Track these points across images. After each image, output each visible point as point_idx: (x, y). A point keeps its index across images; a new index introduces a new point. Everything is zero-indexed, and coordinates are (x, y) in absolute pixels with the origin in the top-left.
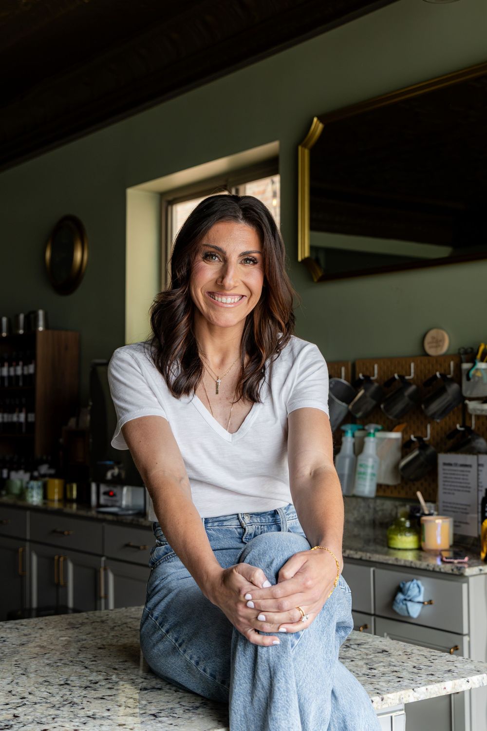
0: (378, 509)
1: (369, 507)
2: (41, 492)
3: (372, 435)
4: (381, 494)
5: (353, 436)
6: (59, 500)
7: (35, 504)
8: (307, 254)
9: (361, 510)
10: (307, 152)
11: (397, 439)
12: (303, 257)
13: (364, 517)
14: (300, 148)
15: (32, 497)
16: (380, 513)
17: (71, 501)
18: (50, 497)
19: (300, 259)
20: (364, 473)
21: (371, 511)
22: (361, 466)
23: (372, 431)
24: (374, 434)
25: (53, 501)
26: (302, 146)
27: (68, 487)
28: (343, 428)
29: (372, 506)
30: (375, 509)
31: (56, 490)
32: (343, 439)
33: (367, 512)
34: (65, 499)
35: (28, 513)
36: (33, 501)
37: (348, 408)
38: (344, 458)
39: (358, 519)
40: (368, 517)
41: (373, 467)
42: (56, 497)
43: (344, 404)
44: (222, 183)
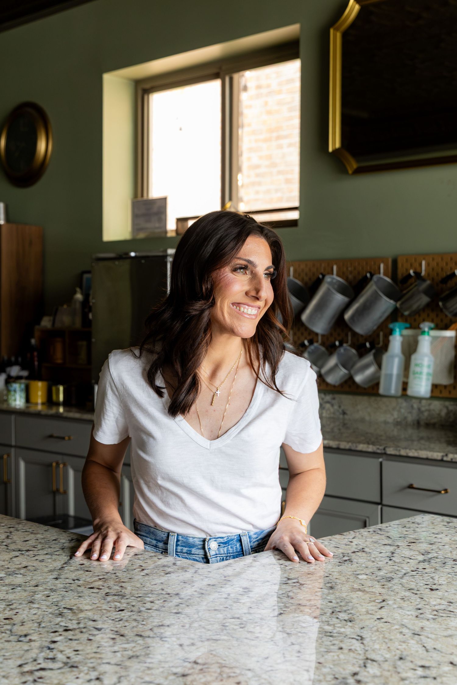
0: (423, 409)
1: (412, 407)
2: (23, 395)
3: (426, 334)
4: (437, 394)
5: (401, 335)
6: (43, 404)
7: (18, 407)
8: (338, 145)
9: (403, 411)
10: (339, 35)
11: (451, 338)
12: (334, 148)
13: (405, 418)
14: (332, 31)
15: (15, 400)
16: (426, 414)
17: (58, 404)
18: (33, 400)
19: (330, 150)
20: (421, 373)
21: (415, 412)
22: (417, 365)
23: (426, 329)
24: (428, 332)
25: (37, 404)
26: (334, 29)
27: (54, 389)
28: (391, 326)
29: (415, 406)
30: (419, 409)
31: (40, 393)
32: (391, 338)
33: (410, 413)
34: (50, 402)
35: (13, 417)
36: (16, 405)
37: (396, 305)
38: (393, 357)
39: (399, 420)
40: (410, 418)
41: (429, 366)
42: (40, 401)
43: (392, 302)
44: (214, 70)
